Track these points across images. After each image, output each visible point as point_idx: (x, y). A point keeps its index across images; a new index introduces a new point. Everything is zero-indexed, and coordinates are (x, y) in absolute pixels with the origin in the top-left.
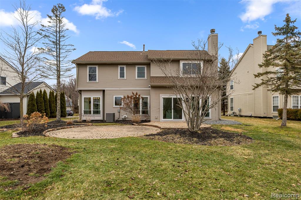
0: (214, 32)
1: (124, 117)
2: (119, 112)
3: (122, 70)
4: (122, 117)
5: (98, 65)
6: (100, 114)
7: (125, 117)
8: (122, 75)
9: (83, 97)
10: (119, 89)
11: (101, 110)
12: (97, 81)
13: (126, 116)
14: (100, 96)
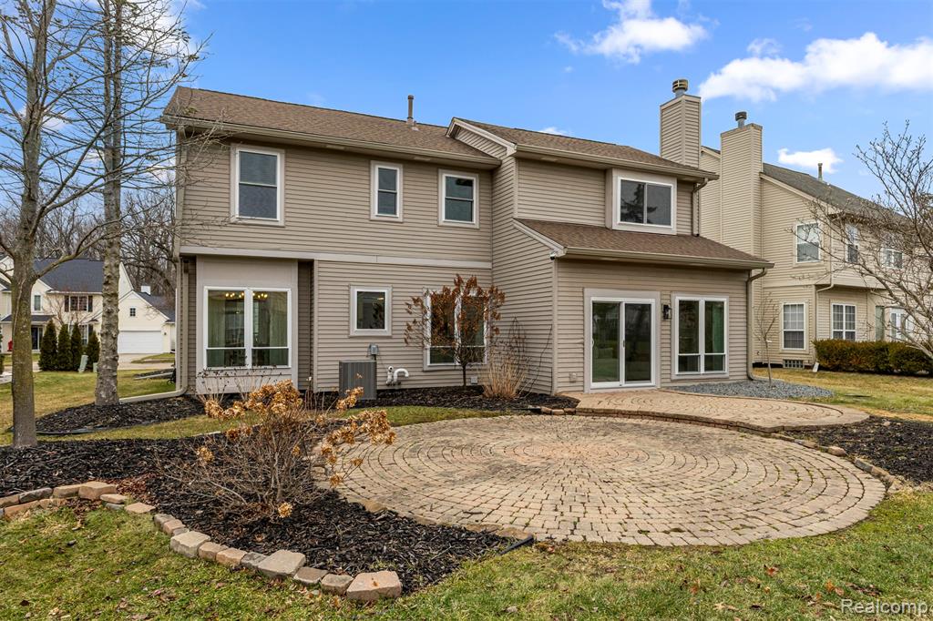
0: (685, 89)
1: (395, 375)
2: (375, 356)
3: (387, 181)
4: (389, 377)
5: (283, 151)
6: (287, 364)
7: (401, 375)
8: (387, 203)
9: (206, 288)
10: (373, 260)
11: (289, 346)
12: (278, 219)
13: (405, 371)
14: (287, 284)
